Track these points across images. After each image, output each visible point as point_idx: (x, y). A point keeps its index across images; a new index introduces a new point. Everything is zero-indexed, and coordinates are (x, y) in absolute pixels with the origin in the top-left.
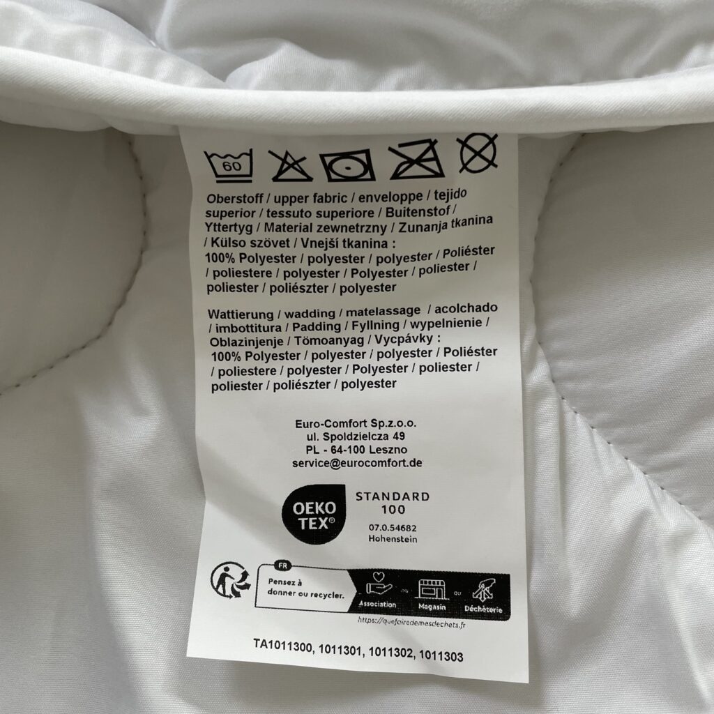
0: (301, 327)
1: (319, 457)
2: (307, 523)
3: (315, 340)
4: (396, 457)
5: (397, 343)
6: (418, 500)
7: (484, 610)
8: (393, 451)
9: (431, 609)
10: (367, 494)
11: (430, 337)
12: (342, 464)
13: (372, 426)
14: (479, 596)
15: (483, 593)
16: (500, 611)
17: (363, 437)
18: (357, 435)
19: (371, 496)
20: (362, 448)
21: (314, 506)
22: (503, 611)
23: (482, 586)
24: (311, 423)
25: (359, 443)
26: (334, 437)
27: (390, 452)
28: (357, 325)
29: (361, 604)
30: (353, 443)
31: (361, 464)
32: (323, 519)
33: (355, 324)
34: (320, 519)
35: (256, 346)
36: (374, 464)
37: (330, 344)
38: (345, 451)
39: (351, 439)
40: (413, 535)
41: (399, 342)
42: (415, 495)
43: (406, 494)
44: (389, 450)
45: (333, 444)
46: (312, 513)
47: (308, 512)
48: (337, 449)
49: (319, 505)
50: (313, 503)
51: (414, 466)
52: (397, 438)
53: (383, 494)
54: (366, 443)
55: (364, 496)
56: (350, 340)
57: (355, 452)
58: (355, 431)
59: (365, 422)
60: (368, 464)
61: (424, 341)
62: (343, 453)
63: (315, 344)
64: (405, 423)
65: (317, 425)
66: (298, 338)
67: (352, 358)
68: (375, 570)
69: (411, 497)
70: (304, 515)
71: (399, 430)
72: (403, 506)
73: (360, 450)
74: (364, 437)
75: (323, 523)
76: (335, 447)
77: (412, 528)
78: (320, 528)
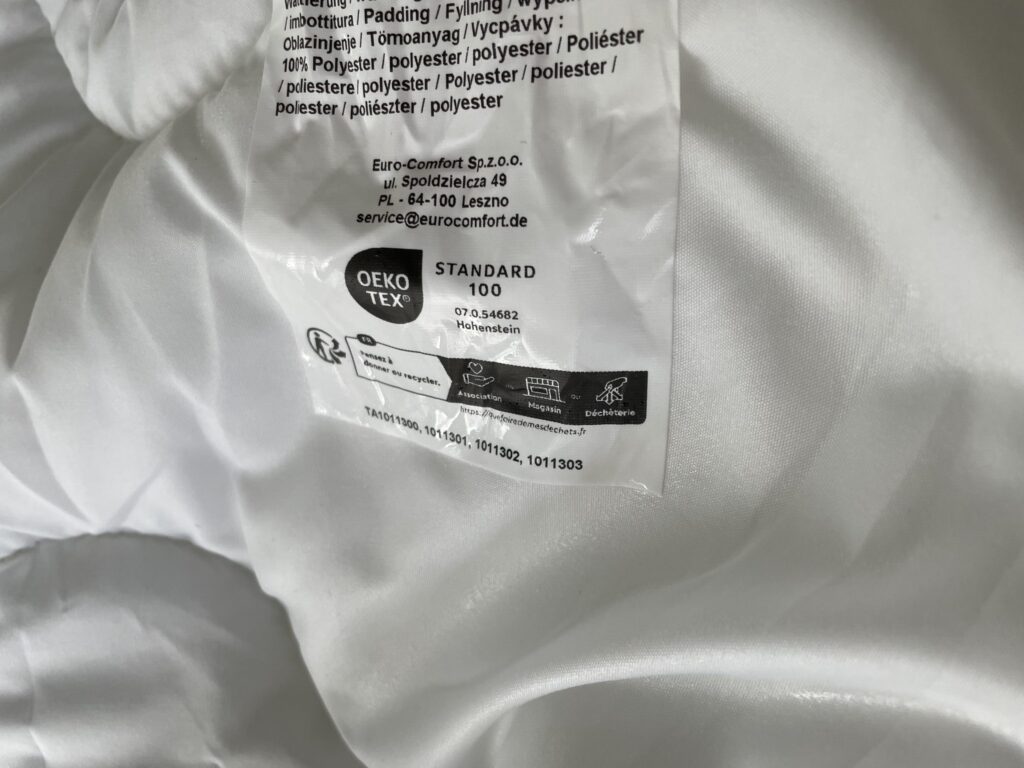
0: (375, 16)
1: (391, 210)
2: (377, 297)
3: (395, 36)
4: (494, 212)
5: (498, 33)
6: (519, 276)
7: (611, 413)
8: (490, 203)
9: (543, 410)
10: (452, 265)
11: (548, 20)
12: (422, 220)
13: (470, 167)
14: (605, 399)
15: (610, 395)
16: (632, 413)
17: (455, 183)
18: (446, 179)
19: (456, 269)
20: (452, 200)
21: (381, 277)
22: (636, 414)
23: (609, 387)
24: (390, 163)
25: (448, 191)
26: (414, 182)
27: (486, 205)
28: (452, 11)
29: (460, 393)
30: (440, 191)
31: (448, 222)
32: (396, 296)
33: (451, 8)
34: (392, 295)
35: (328, 49)
36: (466, 223)
37: (414, 42)
38: (427, 201)
39: (438, 185)
40: (515, 324)
41: (501, 30)
42: (516, 269)
43: (503, 267)
44: (484, 201)
45: (412, 191)
46: (381, 286)
47: (375, 285)
48: (416, 198)
49: (388, 276)
50: (379, 274)
51: (516, 225)
52: (496, 183)
53: (474, 267)
54: (458, 192)
55: (447, 268)
56: (442, 35)
57: (442, 205)
58: (445, 173)
59: (460, 160)
60: (458, 222)
61: (540, 28)
62: (425, 204)
63: (395, 43)
64: (508, 160)
65: (398, 166)
66: (372, 34)
67: (445, 64)
68: (470, 360)
69: (509, 272)
70: (371, 287)
71: (499, 170)
72: (498, 285)
73: (449, 201)
74: (457, 182)
75: (397, 300)
76: (413, 194)
77: (512, 315)
78: (394, 305)
